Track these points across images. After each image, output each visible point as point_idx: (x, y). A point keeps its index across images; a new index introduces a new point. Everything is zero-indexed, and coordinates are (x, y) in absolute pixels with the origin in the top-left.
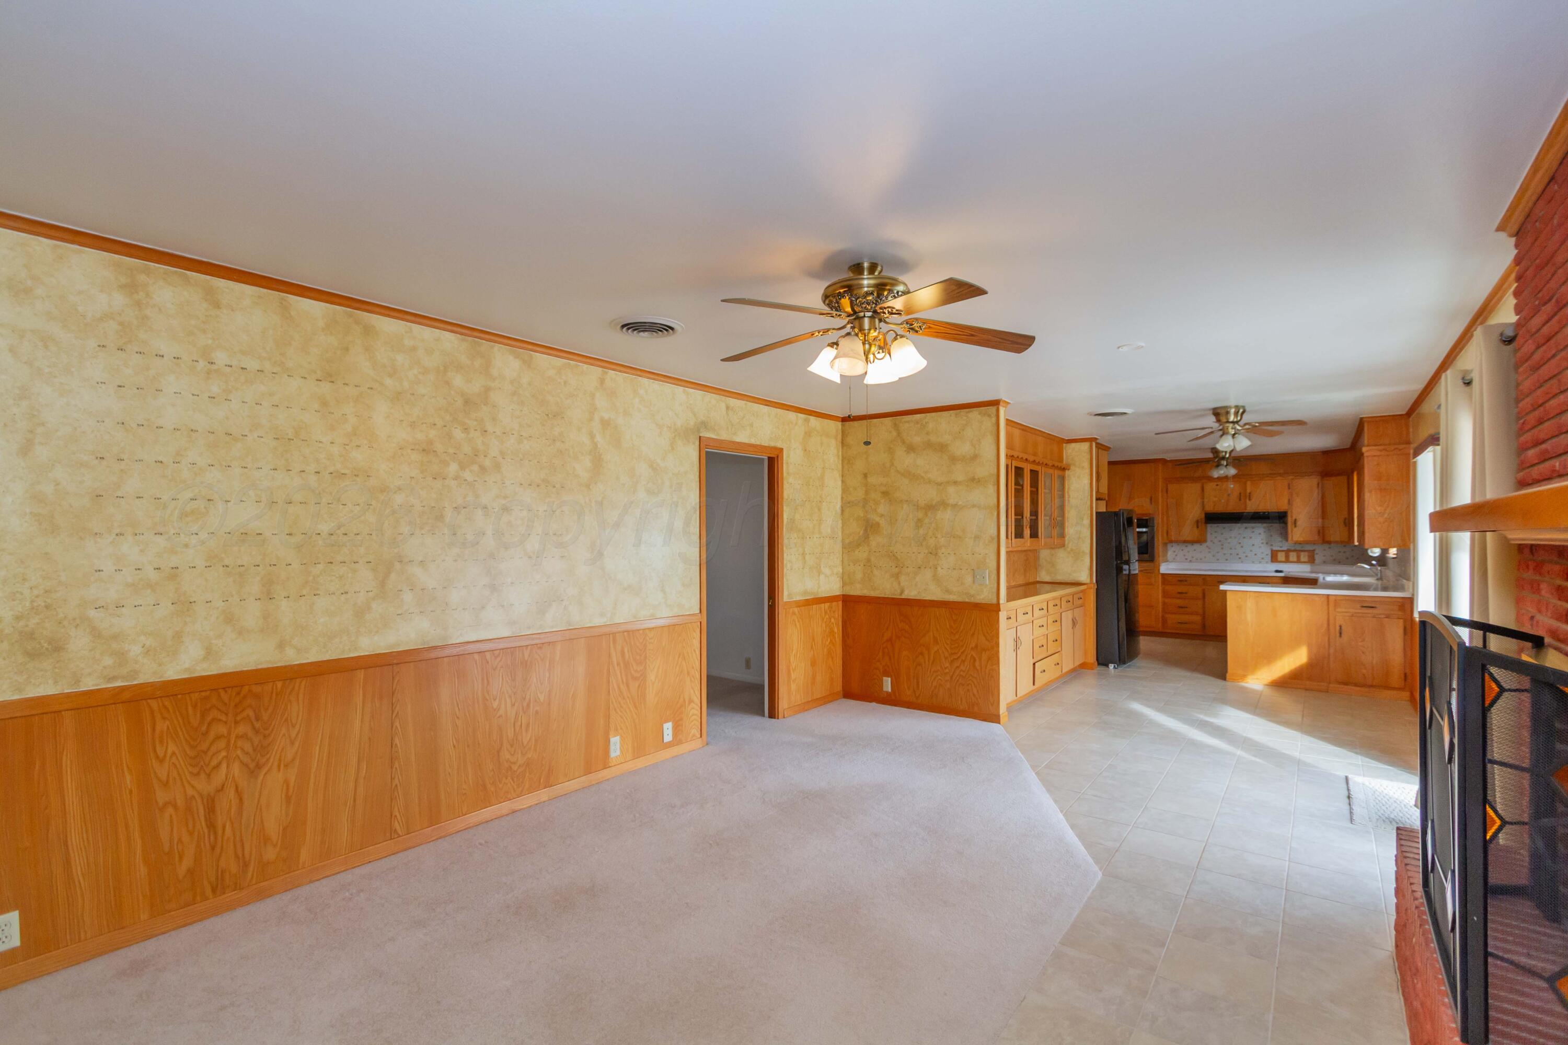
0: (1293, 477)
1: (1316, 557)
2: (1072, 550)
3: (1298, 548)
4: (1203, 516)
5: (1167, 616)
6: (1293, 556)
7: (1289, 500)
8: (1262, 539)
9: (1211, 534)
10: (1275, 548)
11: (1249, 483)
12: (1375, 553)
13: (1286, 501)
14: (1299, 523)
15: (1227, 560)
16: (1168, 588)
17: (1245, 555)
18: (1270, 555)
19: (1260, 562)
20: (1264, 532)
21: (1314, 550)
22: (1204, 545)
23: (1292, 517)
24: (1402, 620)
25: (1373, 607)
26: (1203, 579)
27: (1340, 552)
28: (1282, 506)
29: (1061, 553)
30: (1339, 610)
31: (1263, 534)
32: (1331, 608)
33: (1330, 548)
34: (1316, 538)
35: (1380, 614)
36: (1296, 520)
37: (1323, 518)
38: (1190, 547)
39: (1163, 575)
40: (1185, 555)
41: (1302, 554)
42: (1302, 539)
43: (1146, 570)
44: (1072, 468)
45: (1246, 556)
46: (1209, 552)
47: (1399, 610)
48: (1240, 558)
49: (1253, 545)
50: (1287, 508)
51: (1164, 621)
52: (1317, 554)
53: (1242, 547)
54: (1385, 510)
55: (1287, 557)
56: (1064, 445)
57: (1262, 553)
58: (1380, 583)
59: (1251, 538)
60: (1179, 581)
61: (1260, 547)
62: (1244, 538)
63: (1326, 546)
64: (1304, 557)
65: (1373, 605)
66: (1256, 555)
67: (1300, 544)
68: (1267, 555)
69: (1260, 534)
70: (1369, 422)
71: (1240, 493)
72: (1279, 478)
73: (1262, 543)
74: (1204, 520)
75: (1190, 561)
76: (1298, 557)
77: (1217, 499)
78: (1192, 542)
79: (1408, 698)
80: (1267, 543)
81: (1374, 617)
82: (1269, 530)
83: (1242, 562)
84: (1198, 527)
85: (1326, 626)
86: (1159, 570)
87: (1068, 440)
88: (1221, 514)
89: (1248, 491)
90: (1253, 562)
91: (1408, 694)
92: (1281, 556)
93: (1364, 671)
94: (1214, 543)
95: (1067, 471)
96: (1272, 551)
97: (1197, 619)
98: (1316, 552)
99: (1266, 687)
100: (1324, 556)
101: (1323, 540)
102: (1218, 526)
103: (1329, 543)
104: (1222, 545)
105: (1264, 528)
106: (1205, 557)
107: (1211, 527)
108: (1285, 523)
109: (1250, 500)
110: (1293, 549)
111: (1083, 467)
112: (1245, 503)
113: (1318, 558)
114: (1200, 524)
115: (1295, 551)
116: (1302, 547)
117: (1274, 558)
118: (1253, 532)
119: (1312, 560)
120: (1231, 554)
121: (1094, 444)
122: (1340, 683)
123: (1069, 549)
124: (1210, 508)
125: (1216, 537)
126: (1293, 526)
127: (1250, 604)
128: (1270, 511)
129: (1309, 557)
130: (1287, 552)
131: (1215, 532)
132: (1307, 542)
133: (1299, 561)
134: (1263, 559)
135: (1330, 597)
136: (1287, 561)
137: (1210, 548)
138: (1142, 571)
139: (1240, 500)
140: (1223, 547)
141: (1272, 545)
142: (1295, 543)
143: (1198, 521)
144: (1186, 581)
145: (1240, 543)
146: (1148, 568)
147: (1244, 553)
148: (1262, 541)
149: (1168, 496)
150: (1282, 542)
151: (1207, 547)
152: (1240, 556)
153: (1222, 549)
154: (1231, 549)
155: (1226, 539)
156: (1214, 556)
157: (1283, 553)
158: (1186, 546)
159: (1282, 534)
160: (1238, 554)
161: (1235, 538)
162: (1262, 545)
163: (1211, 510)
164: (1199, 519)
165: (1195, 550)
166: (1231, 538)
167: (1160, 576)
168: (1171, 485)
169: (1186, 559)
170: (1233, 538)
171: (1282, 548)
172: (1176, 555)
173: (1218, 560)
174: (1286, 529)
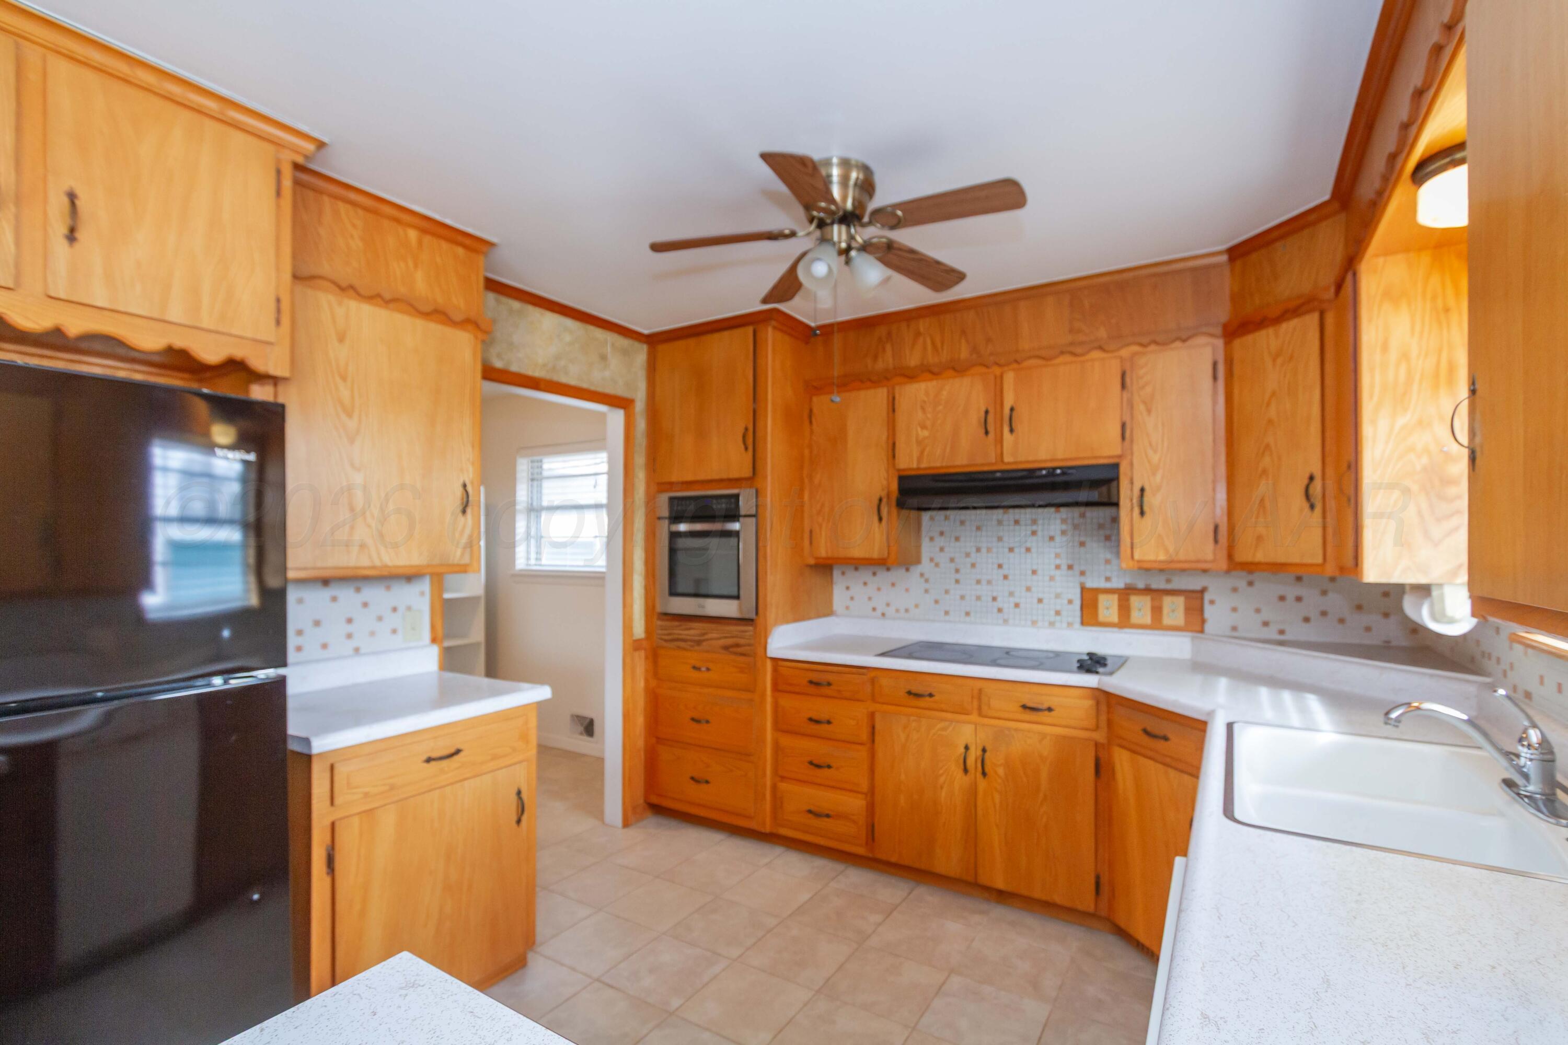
0: (1136, 348)
1: (1209, 611)
3: (1158, 583)
4: (895, 486)
5: (783, 786)
6: (1141, 607)
7: (1124, 424)
8: (1057, 556)
9: (932, 539)
10: (1090, 584)
11: (1009, 378)
12: (1452, 621)
13: (1114, 431)
14: (1152, 502)
15: (968, 614)
16: (787, 702)
17: (1013, 600)
18: (1078, 603)
19: (1052, 624)
20: (1064, 534)
21: (1203, 591)
22: (916, 570)
23: (1132, 482)
26: (872, 682)
27: (1282, 598)
28: (1105, 445)
31: (1059, 539)
33: (1250, 584)
34: (1207, 551)
36: (1143, 491)
37: (1230, 482)
38: (884, 577)
39: (774, 660)
40: (870, 599)
41: (1168, 603)
42: (1162, 557)
43: (737, 645)
45: (1017, 605)
46: (926, 591)
48: (1000, 610)
49: (1034, 572)
50: (1118, 452)
51: (778, 801)
52: (1212, 602)
53: (1006, 578)
55: (1124, 609)
57: (1058, 596)
59: (1028, 550)
60: (811, 682)
61: (1052, 578)
62: (1011, 550)
63: (1241, 579)
64: (1174, 610)
66: (1040, 601)
67: (1162, 571)
68: (1070, 602)
69: (1052, 538)
71: (987, 412)
72: (1096, 354)
73: (1058, 567)
74: (895, 498)
76: (1157, 611)
77: (926, 433)
78: (880, 563)
80: (1070, 567)
82: (1075, 527)
83: (1006, 621)
86: (766, 648)
88: (937, 478)
89: (1009, 400)
90: (1034, 623)
92: (1108, 608)
94: (937, 565)
96: (1083, 589)
97: (855, 804)
98: (1207, 597)
100: (1234, 610)
101: (1230, 557)
102: (947, 517)
103: (1250, 568)
104: (957, 571)
105: (1063, 520)
106: (917, 606)
107: (932, 518)
108: (1114, 503)
109: (1012, 429)
110: (1141, 585)
112: (1000, 441)
113: (1214, 614)
114: (885, 511)
115: (1148, 590)
116: (1169, 581)
117: (1089, 613)
118: (1034, 533)
119: (1195, 621)
120: (978, 599)
124: (912, 462)
125: (942, 549)
126: (1137, 513)
129: (1188, 610)
130: (1126, 593)
131: (942, 534)
133: (1157, 624)
134: (1058, 613)
136: (1124, 621)
137: (927, 581)
138: (726, 648)
139: (987, 433)
140: (958, 576)
141: (1082, 573)
142: (1145, 569)
143: (880, 500)
144: (829, 684)
145: (1000, 566)
146: (742, 641)
147: (1011, 594)
148: (1058, 562)
149: (812, 432)
150: (1108, 562)
151: (922, 575)
152: (999, 604)
153: (957, 581)
154: (978, 582)
155: (968, 555)
156: (936, 602)
157: (1115, 598)
158: (874, 574)
159: (1108, 538)
160: (994, 599)
161: (989, 550)
162: (1058, 573)
163: (915, 466)
164: (884, 494)
165: (893, 585)
166: (978, 550)
167: (769, 665)
168: (815, 399)
169: (874, 609)
170: (984, 550)
171: (1108, 579)
172: (852, 598)
173: (947, 613)
174: (1115, 520)
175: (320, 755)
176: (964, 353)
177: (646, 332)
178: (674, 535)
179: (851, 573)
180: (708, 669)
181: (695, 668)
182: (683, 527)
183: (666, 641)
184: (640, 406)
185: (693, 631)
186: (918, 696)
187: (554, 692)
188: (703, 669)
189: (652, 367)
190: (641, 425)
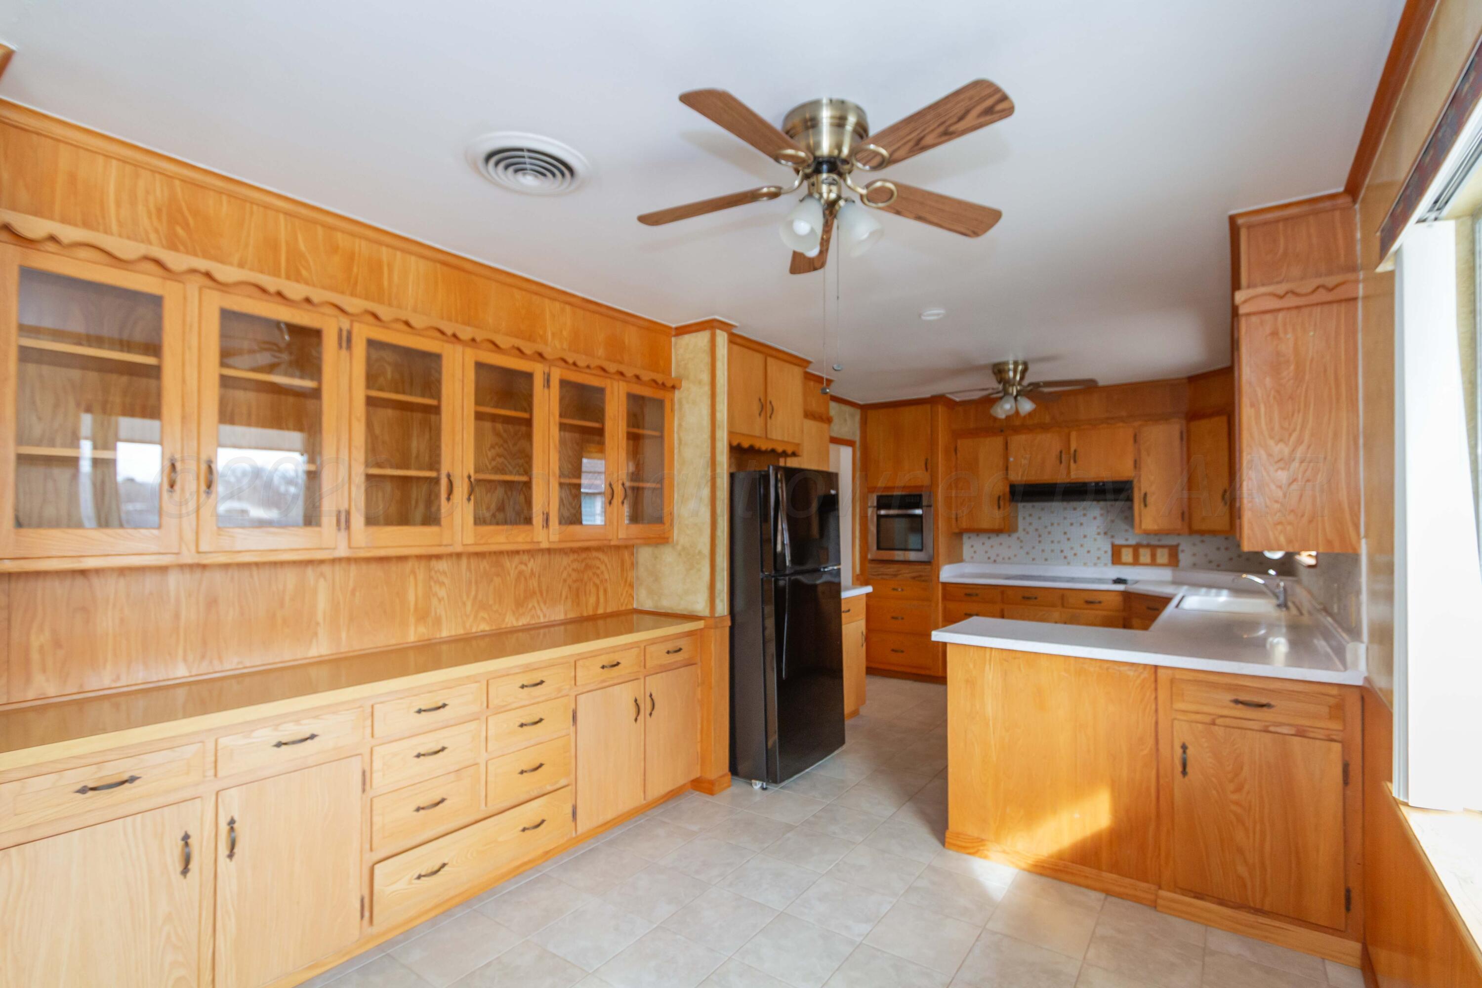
0: (1142, 423)
1: (1181, 556)
2: (684, 548)
3: (1154, 542)
4: (1008, 489)
6: (1145, 555)
7: (1135, 461)
8: (1098, 527)
9: (1024, 518)
10: (1119, 541)
11: (1074, 435)
13: (1130, 463)
14: (1151, 500)
15: (1046, 560)
16: (952, 605)
17: (1073, 552)
18: (1110, 553)
19: (1095, 564)
20: (1102, 515)
21: (1178, 545)
22: (1014, 536)
23: (1140, 489)
24: (1337, 747)
25: (1262, 706)
26: (1002, 593)
27: (1219, 548)
28: (1123, 470)
29: (668, 555)
30: (1179, 705)
31: (1099, 518)
32: (1163, 694)
33: (1203, 541)
34: (1178, 524)
35: (1281, 724)
36: (1145, 494)
37: (1190, 489)
38: (995, 540)
39: (945, 584)
40: (986, 552)
41: (1159, 552)
42: (1156, 527)
43: (920, 576)
44: (684, 384)
45: (1075, 555)
46: (1021, 547)
47: (1331, 717)
48: (1065, 557)
49: (1085, 536)
50: (1131, 475)
52: (1183, 551)
53: (1069, 539)
54: (1293, 450)
55: (1136, 556)
56: (673, 339)
57: (1099, 549)
58: (1283, 614)
59: (1081, 524)
60: (966, 594)
61: (1095, 540)
62: (1071, 524)
63: (1197, 538)
64: (1162, 556)
65: (1264, 701)
66: (1089, 552)
67: (1155, 534)
68: (1106, 552)
69: (1095, 518)
70: (1250, 227)
71: (1061, 452)
72: (1121, 424)
73: (1099, 534)
74: (1008, 496)
75: (995, 561)
76: (1153, 556)
77: (1026, 461)
78: (998, 532)
79: (1358, 962)
80: (1105, 533)
81: (1266, 731)
82: (1108, 512)
83: (1069, 563)
84: (999, 507)
85: (1151, 742)
86: (938, 577)
87: (677, 329)
88: (1035, 485)
89: (1073, 446)
90: (1085, 564)
91: (1355, 947)
92: (1127, 555)
93: (1242, 870)
94: (1028, 533)
95: (677, 392)
96: (1113, 545)
98: (1180, 548)
99: (1026, 873)
100: (1194, 555)
101: (1191, 528)
102: (1033, 507)
103: (1202, 533)
104: (1040, 536)
105: (1102, 509)
106: (1015, 556)
107: (1024, 507)
108: (1130, 499)
109: (1075, 462)
110: (1145, 542)
111: (700, 382)
112: (1068, 468)
113: (1184, 558)
114: (1002, 503)
115: (1148, 546)
116: (1159, 540)
117: (1116, 558)
118: (1085, 515)
119: (1174, 561)
120: (1052, 551)
121: (722, 338)
122: (1185, 891)
123: (679, 548)
124: (1018, 476)
125: (1030, 524)
126: (1142, 505)
127: (991, 677)
128: (1105, 480)
129: (1170, 556)
130: (1136, 548)
131: (1030, 515)
132: (1168, 533)
133: (1153, 563)
134: (1099, 558)
135: (1160, 672)
136: (1136, 562)
137: (1021, 541)
138: (914, 578)
139: (1061, 462)
140: (1040, 539)
141: (1112, 537)
142: (1147, 533)
143: (999, 497)
144: (977, 595)
145: (1065, 533)
146: (923, 574)
147: (1072, 548)
148: (1099, 530)
149: (957, 458)
150: (1126, 531)
151: (1018, 538)
152: (1065, 553)
153: (1040, 542)
154: (1052, 542)
155: (1046, 527)
156: (1027, 553)
157: (1130, 550)
158: (989, 538)
159: (1126, 518)
160: (1062, 551)
161: (1059, 524)
162: (1098, 537)
163: (1019, 478)
164: (1001, 494)
165: (1001, 544)
166: (1052, 524)
167: (940, 587)
168: (959, 442)
169: (989, 558)
170: (1055, 525)
171: (1127, 540)
172: (975, 552)
173: (1033, 559)
174: (1131, 508)
175: (843, 599)
176: (1047, 419)
177: (861, 403)
178: (879, 517)
179: (973, 536)
180: (902, 590)
181: (894, 589)
182: (883, 512)
183: (874, 575)
184: (858, 444)
185: (892, 569)
186: (1028, 598)
187: (874, 589)
188: (900, 590)
189: (864, 422)
190: (858, 454)
